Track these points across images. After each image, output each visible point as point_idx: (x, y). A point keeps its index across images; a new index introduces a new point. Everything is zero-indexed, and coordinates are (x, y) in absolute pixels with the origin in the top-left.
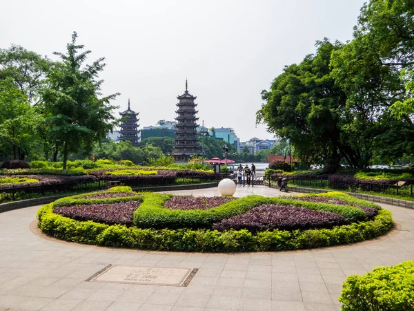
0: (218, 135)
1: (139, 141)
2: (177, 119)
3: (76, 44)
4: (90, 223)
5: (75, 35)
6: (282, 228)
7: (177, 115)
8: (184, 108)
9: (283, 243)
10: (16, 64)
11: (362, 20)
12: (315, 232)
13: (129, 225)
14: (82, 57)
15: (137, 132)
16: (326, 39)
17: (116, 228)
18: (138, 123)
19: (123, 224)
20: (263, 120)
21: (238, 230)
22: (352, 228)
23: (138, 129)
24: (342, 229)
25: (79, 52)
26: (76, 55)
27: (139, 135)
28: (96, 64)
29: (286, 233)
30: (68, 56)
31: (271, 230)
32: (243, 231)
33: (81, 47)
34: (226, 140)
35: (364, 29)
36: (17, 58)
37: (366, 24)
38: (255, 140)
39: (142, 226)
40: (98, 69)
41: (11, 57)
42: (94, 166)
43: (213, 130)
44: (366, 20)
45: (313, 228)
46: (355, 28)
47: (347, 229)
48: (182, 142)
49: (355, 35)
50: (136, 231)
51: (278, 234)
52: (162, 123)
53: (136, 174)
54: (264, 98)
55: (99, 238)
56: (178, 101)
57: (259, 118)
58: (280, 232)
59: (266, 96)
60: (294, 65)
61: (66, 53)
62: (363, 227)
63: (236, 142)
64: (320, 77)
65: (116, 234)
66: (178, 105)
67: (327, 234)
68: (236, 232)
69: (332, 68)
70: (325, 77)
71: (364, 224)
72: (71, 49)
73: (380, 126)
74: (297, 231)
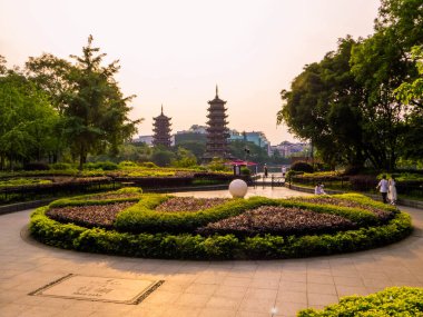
0: (249, 139)
1: (173, 144)
2: (208, 123)
3: (92, 47)
4: (71, 226)
5: (91, 39)
6: (274, 233)
7: (208, 120)
8: (215, 112)
9: (274, 250)
10: (48, 71)
11: (383, 12)
12: (312, 239)
13: (108, 228)
14: (98, 59)
15: (171, 137)
16: (349, 36)
17: (93, 232)
18: (170, 127)
19: (102, 227)
20: (283, 121)
21: (224, 235)
22: (359, 234)
23: (171, 133)
24: (346, 236)
25: (94, 55)
26: (92, 58)
27: (172, 139)
28: (111, 66)
29: (279, 239)
30: (84, 59)
31: (262, 236)
32: (228, 237)
33: (97, 50)
34: (257, 143)
35: (385, 21)
36: (49, 65)
37: (388, 16)
38: (285, 143)
39: (121, 229)
40: (114, 71)
41: (43, 64)
42: (114, 168)
43: (244, 134)
44: (387, 11)
45: (312, 235)
46: (376, 20)
47: (353, 236)
48: (213, 145)
49: (376, 28)
50: (112, 235)
51: (269, 241)
52: (195, 127)
53: (153, 176)
54: (284, 98)
55: (75, 242)
56: (209, 106)
57: (280, 119)
58: (272, 238)
59: (286, 95)
60: (315, 64)
61: (82, 55)
62: (372, 233)
63: (267, 145)
64: (339, 74)
65: (92, 238)
66: (209, 110)
67: (328, 241)
68: (220, 237)
69: (353, 64)
70: (346, 74)
71: (374, 229)
72: (87, 51)
73: (407, 126)
74: (292, 238)
